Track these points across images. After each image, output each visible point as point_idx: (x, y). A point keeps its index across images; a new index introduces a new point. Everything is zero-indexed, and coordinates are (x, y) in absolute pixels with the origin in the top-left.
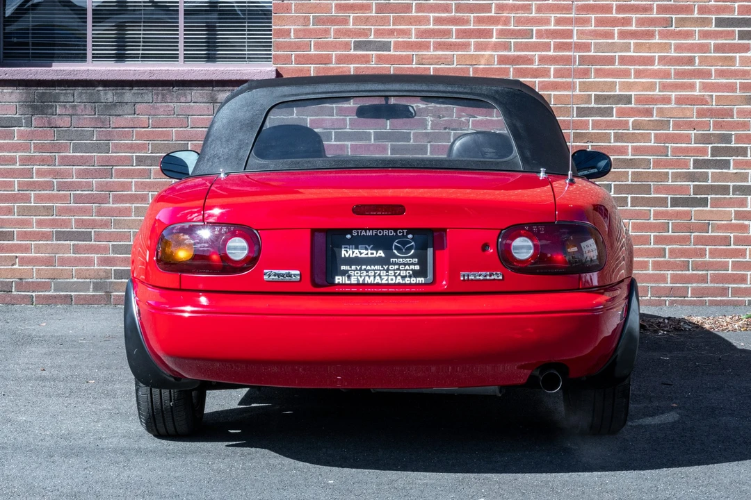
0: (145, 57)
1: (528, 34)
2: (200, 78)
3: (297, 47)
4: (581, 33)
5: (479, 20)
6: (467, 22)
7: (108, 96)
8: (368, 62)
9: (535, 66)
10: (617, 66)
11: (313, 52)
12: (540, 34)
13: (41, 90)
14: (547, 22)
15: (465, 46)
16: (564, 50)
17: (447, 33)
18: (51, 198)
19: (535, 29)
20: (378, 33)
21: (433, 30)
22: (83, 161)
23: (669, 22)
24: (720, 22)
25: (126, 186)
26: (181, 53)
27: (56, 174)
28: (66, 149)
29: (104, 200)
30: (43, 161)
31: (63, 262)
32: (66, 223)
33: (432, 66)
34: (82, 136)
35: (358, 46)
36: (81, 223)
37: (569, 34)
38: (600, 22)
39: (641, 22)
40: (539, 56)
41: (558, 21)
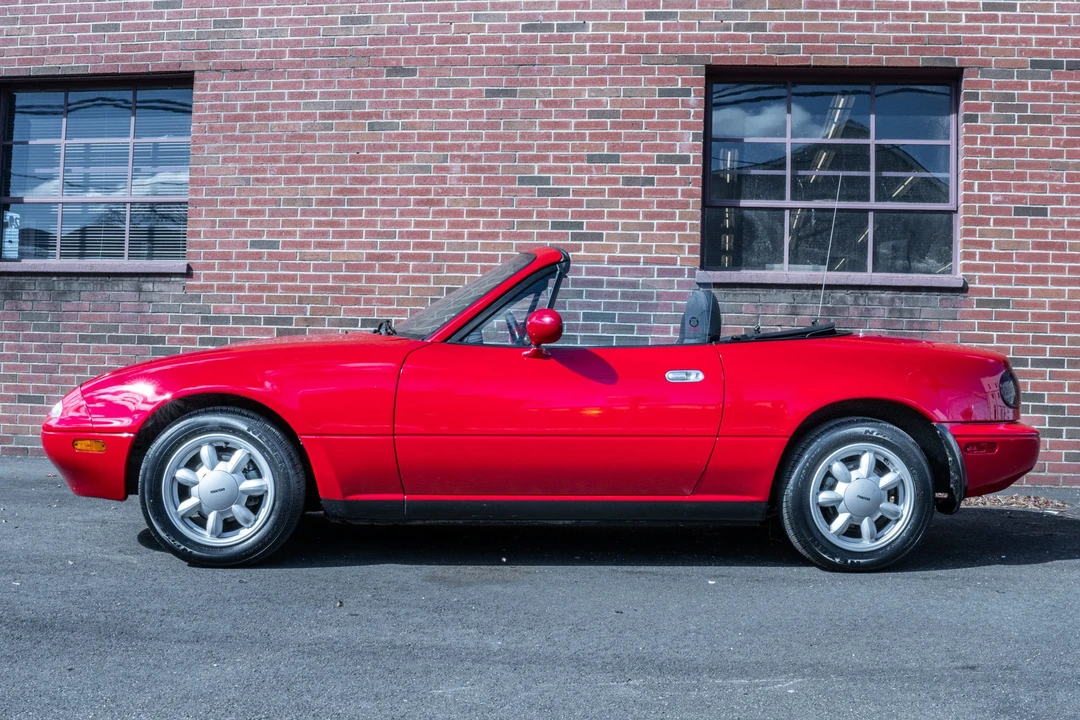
0: (104, 256)
1: (392, 235)
2: (128, 271)
3: (205, 245)
4: (436, 235)
5: (352, 223)
6: (342, 225)
7: (60, 285)
8: (260, 258)
9: (397, 262)
10: (466, 263)
11: (217, 250)
12: (402, 235)
13: (12, 279)
14: (407, 224)
15: (340, 245)
16: (422, 248)
17: (325, 234)
18: (15, 368)
19: (398, 230)
20: (271, 234)
21: (313, 231)
22: (40, 338)
23: (511, 225)
24: (555, 225)
25: (70, 360)
26: (126, 252)
27: (21, 348)
28: (28, 328)
29: (53, 370)
30: (11, 338)
31: (22, 420)
32: (25, 389)
33: (312, 262)
34: (40, 317)
35: (254, 244)
36: (37, 389)
37: (426, 235)
38: (453, 225)
39: (487, 225)
40: (401, 254)
41: (418, 224)
